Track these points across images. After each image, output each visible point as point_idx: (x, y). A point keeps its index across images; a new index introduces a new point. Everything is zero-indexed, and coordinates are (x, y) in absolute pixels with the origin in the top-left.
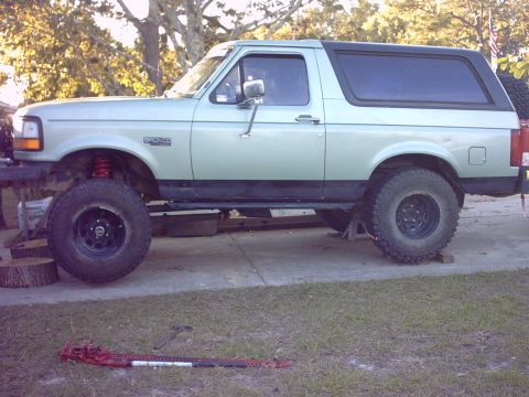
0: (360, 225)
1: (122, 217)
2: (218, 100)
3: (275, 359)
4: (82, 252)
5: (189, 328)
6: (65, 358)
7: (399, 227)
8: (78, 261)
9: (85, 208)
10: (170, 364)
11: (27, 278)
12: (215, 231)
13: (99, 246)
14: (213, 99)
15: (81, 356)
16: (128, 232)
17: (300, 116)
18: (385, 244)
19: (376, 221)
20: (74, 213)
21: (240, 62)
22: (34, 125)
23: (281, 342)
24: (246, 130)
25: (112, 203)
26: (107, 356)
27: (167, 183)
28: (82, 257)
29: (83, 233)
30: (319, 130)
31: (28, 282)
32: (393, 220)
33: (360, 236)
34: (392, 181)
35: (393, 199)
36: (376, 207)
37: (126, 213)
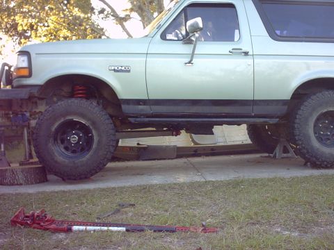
0: (285, 147)
1: (91, 127)
2: (168, 38)
3: (203, 226)
4: (59, 154)
5: (133, 205)
6: (14, 223)
7: (317, 137)
8: (56, 162)
9: (62, 120)
10: (106, 228)
11: (21, 177)
12: (175, 156)
13: (74, 152)
14: (163, 37)
15: (29, 222)
16: (96, 139)
17: (233, 49)
18: (305, 151)
19: (297, 132)
20: (53, 124)
21: (184, 10)
22: (25, 58)
23: (212, 215)
24: (189, 60)
25: (83, 116)
26: (52, 221)
27: (128, 102)
28: (60, 159)
29: (62, 142)
30: (249, 60)
31: (21, 181)
32: (311, 132)
33: (285, 155)
34: (309, 100)
35: (311, 114)
36: (297, 121)
37: (94, 123)
